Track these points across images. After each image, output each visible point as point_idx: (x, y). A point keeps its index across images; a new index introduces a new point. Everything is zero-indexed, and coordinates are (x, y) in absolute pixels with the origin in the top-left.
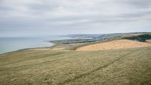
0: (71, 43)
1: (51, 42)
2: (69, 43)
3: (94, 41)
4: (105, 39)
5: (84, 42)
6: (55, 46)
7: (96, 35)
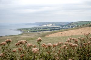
0: (39, 31)
1: (18, 30)
2: (37, 31)
3: (62, 29)
4: (72, 27)
5: (51, 30)
6: (23, 34)
7: (63, 23)
